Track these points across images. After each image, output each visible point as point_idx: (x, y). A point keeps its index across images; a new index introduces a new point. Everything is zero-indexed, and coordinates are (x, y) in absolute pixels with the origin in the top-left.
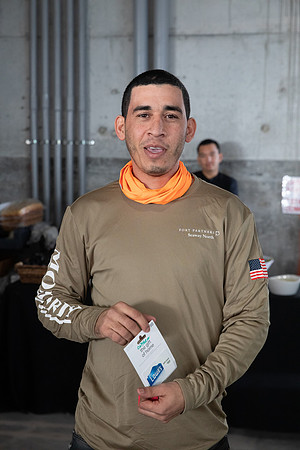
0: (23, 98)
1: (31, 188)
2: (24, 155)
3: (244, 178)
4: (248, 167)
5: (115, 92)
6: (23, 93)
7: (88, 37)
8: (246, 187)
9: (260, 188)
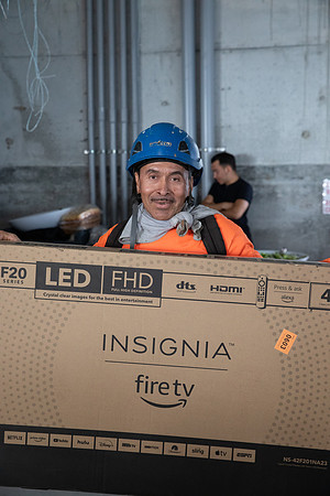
0: (81, 111)
1: (90, 195)
2: (83, 164)
3: (288, 182)
4: (289, 171)
5: (166, 103)
6: (81, 106)
7: (139, 53)
8: (289, 190)
9: (302, 191)
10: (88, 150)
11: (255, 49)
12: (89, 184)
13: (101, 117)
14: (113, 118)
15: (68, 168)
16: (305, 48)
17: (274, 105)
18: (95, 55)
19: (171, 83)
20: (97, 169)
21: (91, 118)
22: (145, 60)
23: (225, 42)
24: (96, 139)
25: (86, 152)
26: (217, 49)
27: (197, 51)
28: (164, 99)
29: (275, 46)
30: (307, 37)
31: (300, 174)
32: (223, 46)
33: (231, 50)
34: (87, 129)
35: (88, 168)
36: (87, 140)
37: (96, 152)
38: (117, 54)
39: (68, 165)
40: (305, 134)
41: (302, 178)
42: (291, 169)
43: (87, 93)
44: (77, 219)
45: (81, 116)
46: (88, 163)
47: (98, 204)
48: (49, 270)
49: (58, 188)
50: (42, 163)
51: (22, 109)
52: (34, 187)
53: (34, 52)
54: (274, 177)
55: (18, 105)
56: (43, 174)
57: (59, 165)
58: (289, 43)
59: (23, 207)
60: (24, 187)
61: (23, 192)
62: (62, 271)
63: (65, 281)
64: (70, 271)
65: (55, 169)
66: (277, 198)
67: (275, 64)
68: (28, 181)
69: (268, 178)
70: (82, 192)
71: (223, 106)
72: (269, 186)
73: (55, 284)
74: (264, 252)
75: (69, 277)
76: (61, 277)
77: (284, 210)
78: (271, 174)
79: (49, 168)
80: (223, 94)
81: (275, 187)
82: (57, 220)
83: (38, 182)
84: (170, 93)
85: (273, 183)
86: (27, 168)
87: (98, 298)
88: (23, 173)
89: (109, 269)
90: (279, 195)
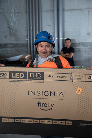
0: (26, 28)
1: (28, 51)
2: (26, 43)
3: (83, 47)
4: (84, 44)
5: (49, 25)
6: (26, 26)
7: (42, 11)
8: (84, 49)
9: (88, 50)
10: (28, 39)
11: (74, 10)
12: (28, 48)
13: (31, 29)
14: (34, 30)
15: (22, 44)
16: (88, 9)
17: (80, 26)
18: (29, 12)
19: (51, 20)
20: (30, 44)
21: (28, 30)
22: (43, 13)
23: (66, 8)
24: (30, 35)
25: (27, 39)
26: (63, 10)
27: (58, 10)
28: (49, 24)
29: (80, 9)
30: (89, 6)
31: (87, 45)
32: (65, 9)
33: (67, 10)
34: (27, 33)
35: (27, 44)
36: (27, 36)
37: (30, 39)
38: (35, 12)
39: (22, 43)
40: (88, 34)
41: (87, 46)
42: (84, 43)
43: (27, 23)
44: (25, 58)
45: (26, 29)
46: (28, 42)
47: (31, 54)
48: (13, 73)
49: (19, 49)
50: (15, 42)
51: (9, 27)
52: (13, 49)
53: (13, 11)
54: (80, 46)
55: (8, 26)
56: (15, 45)
57: (19, 43)
58: (84, 8)
59: (10, 55)
60: (10, 49)
61: (9, 50)
62: (16, 73)
63: (17, 76)
64: (18, 73)
65: (18, 44)
66: (81, 52)
67: (80, 14)
68: (11, 48)
69: (78, 46)
70: (26, 50)
71: (65, 26)
72: (78, 48)
73: (14, 77)
74: (77, 67)
75: (18, 75)
76: (16, 75)
77: (82, 55)
78: (79, 45)
79: (17, 44)
80: (65, 22)
81: (80, 49)
82: (19, 58)
83: (13, 48)
84: (50, 23)
85: (79, 47)
86: (10, 44)
87: (26, 81)
88: (10, 45)
89: (29, 73)
90: (81, 51)
